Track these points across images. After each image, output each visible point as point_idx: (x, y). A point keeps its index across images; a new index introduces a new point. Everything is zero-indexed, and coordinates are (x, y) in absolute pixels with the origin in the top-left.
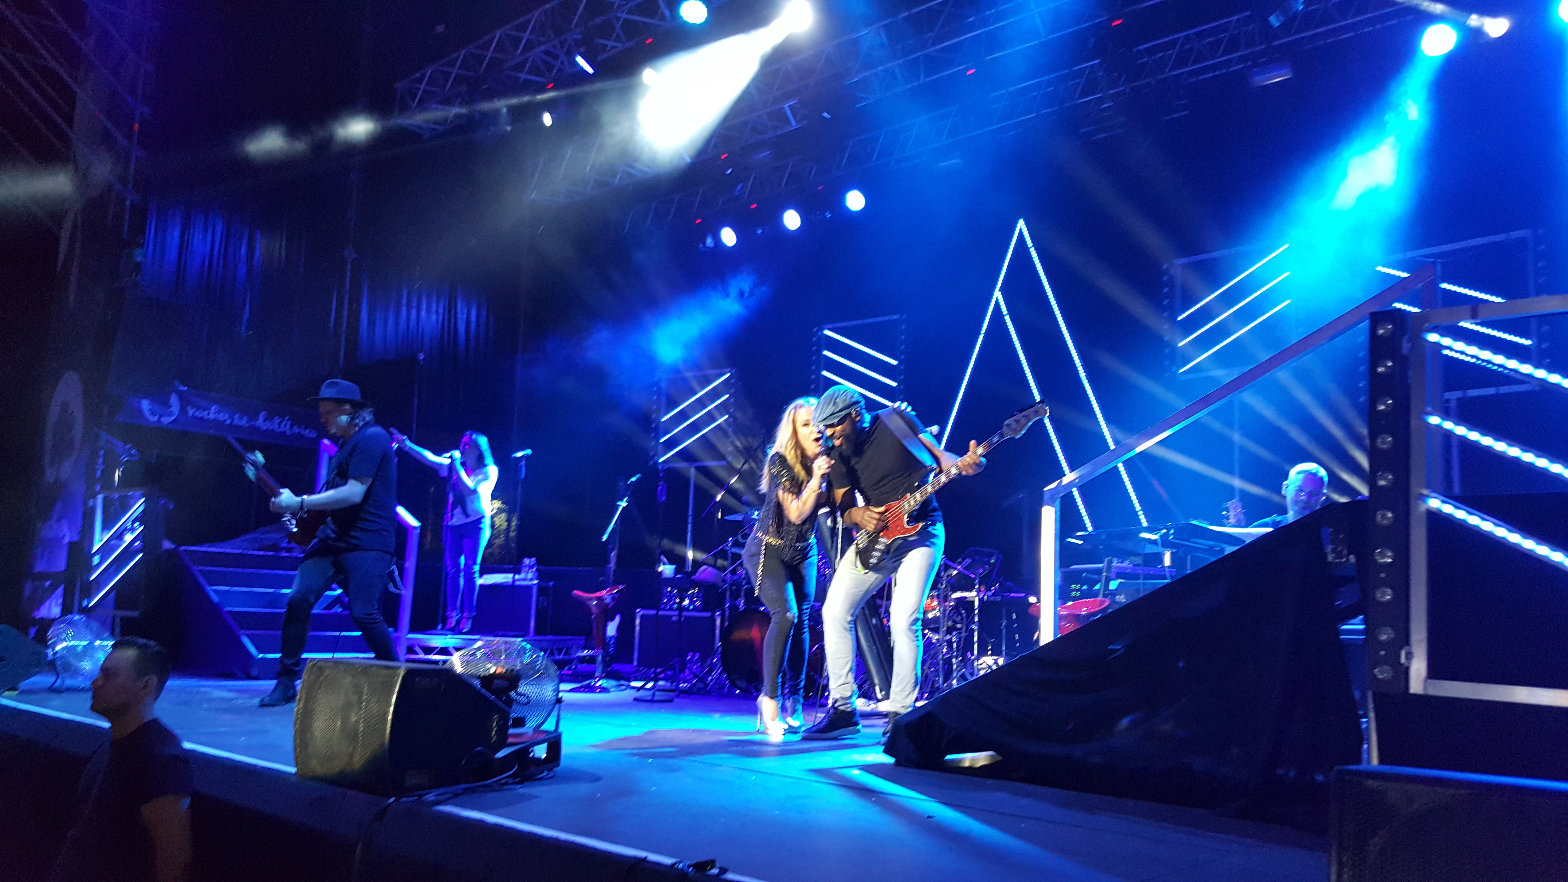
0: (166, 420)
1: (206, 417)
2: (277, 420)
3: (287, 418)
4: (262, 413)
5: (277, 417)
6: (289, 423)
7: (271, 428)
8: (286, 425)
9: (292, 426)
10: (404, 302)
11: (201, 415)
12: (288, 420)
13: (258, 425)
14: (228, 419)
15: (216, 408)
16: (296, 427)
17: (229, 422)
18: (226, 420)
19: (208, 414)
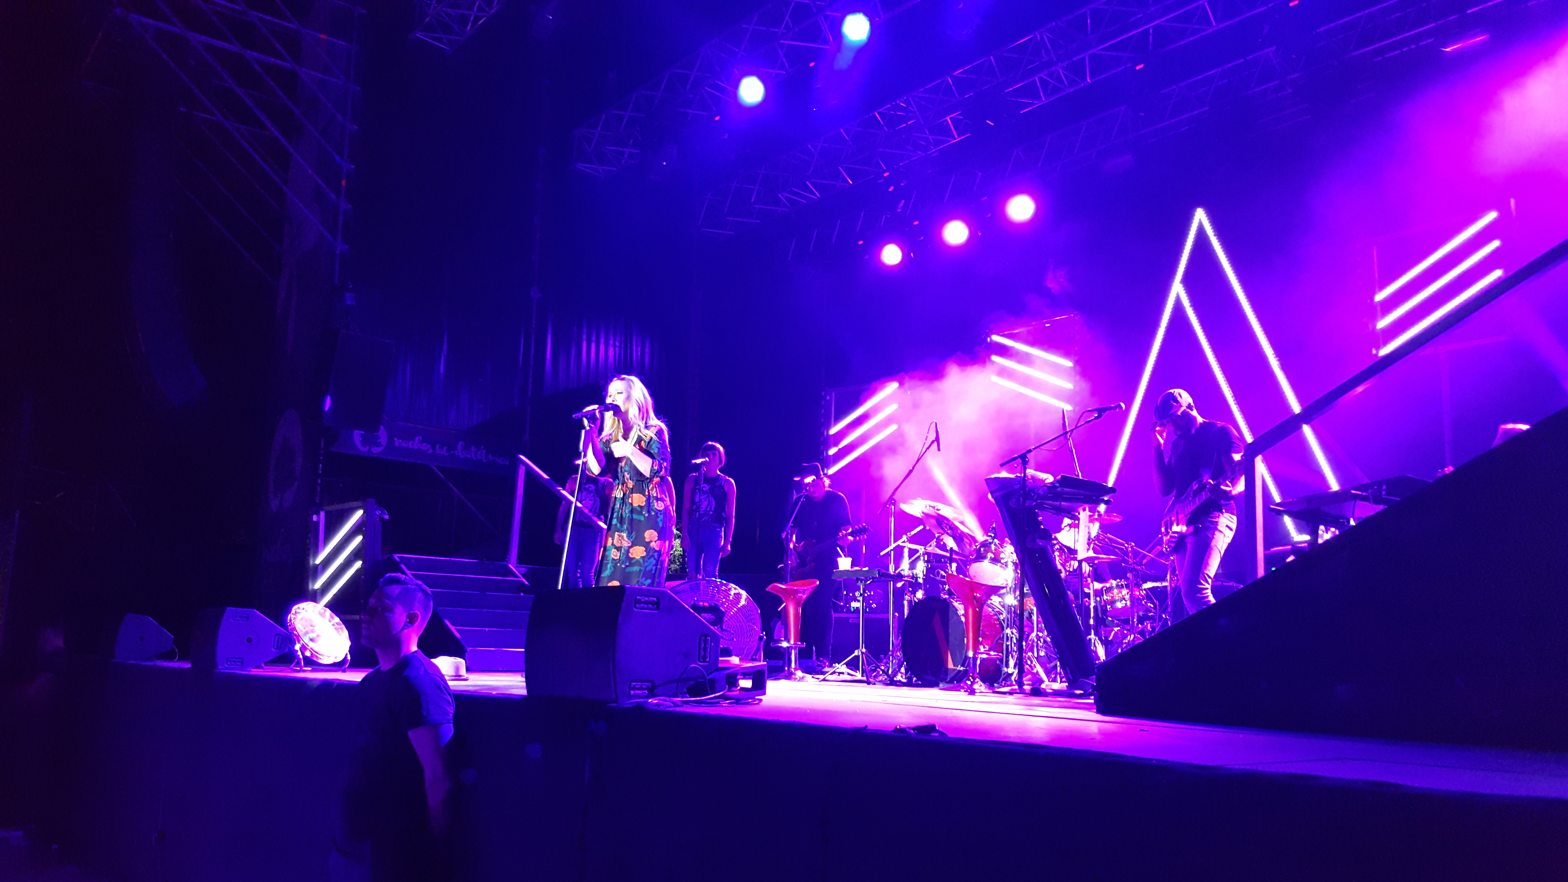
0: (376, 450)
1: (410, 447)
2: (473, 449)
3: (482, 447)
4: (460, 443)
5: (473, 447)
6: (484, 451)
7: (469, 456)
8: (481, 453)
9: (486, 455)
10: (585, 337)
11: (405, 446)
12: (483, 449)
13: (457, 454)
14: (430, 449)
15: (419, 438)
16: (490, 456)
17: (431, 451)
18: (429, 450)
19: (413, 445)
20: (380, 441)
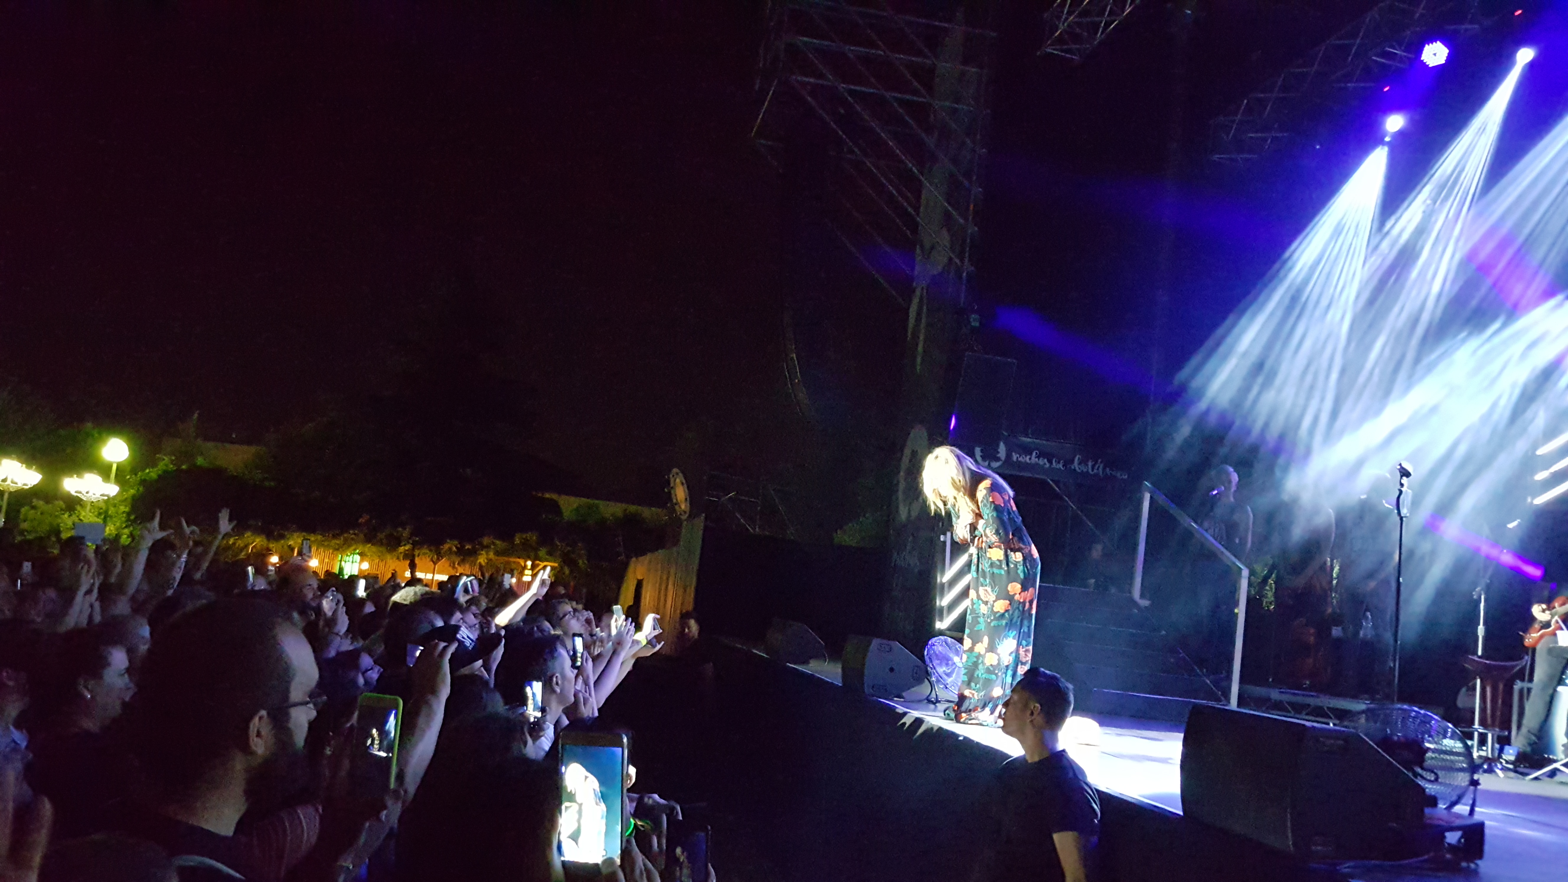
1: (1028, 461)
2: (1090, 464)
3: (1100, 461)
4: (1078, 457)
5: (1090, 461)
6: (1102, 466)
7: (1085, 470)
8: (1099, 467)
9: (1104, 469)
11: (1023, 460)
12: (1101, 462)
13: (1073, 467)
14: (1047, 463)
15: (1037, 453)
16: (1108, 470)
17: (1048, 465)
18: (1045, 464)
19: (1030, 459)
20: (998, 455)
